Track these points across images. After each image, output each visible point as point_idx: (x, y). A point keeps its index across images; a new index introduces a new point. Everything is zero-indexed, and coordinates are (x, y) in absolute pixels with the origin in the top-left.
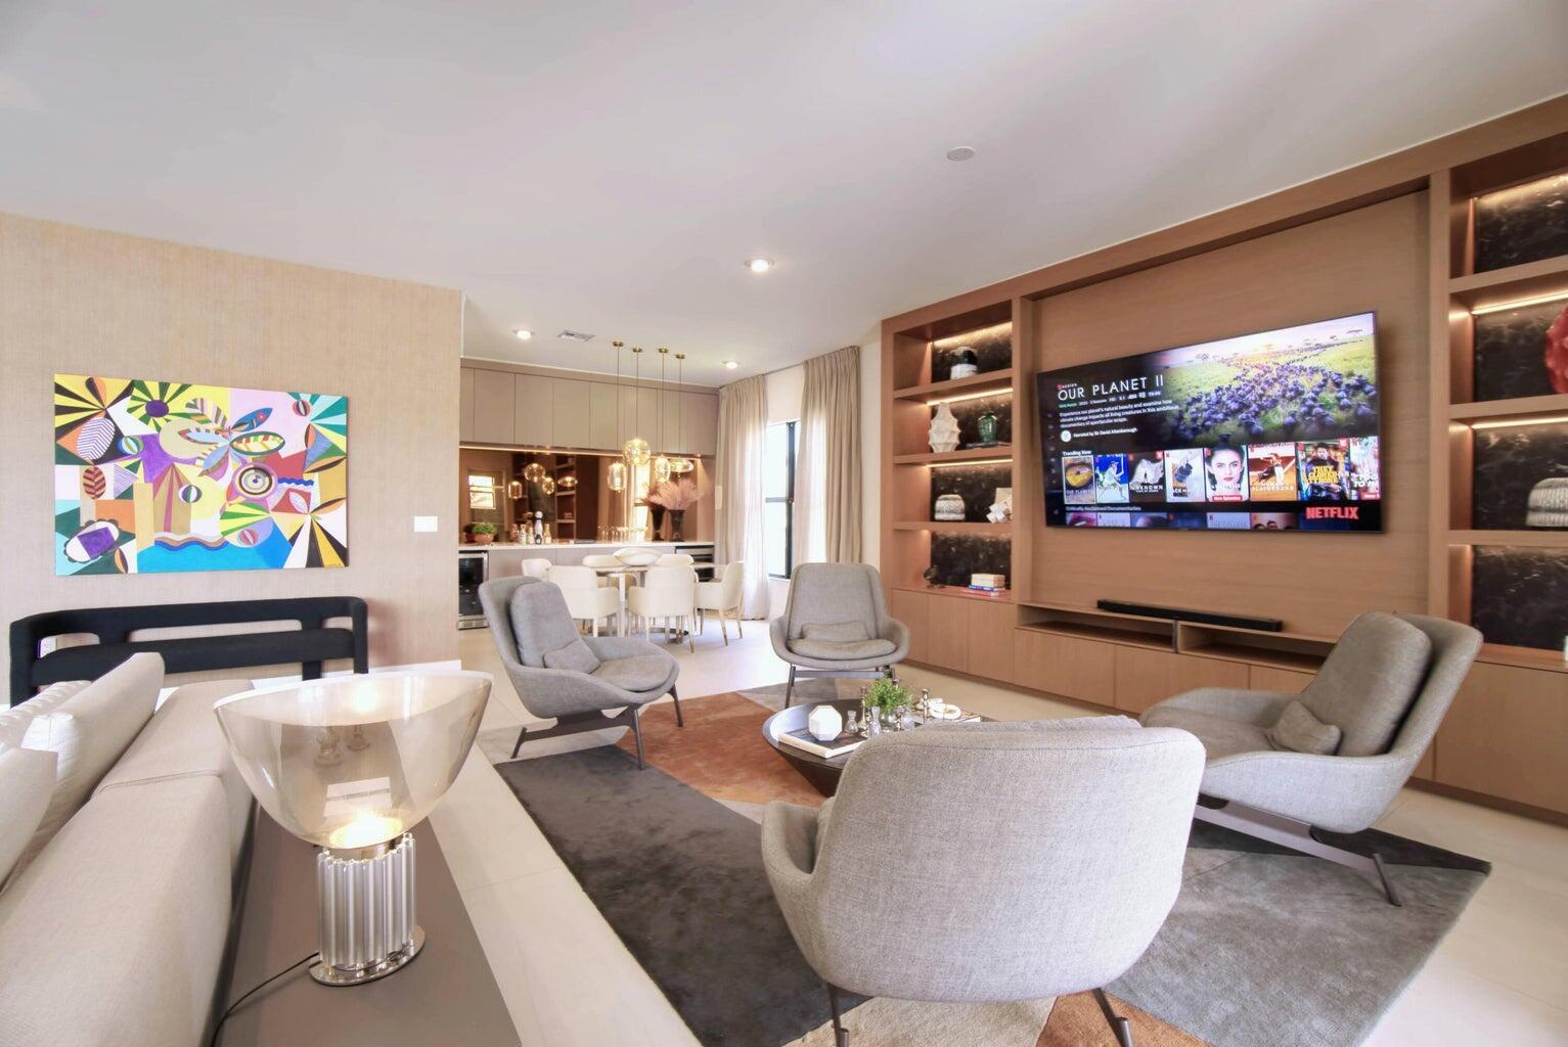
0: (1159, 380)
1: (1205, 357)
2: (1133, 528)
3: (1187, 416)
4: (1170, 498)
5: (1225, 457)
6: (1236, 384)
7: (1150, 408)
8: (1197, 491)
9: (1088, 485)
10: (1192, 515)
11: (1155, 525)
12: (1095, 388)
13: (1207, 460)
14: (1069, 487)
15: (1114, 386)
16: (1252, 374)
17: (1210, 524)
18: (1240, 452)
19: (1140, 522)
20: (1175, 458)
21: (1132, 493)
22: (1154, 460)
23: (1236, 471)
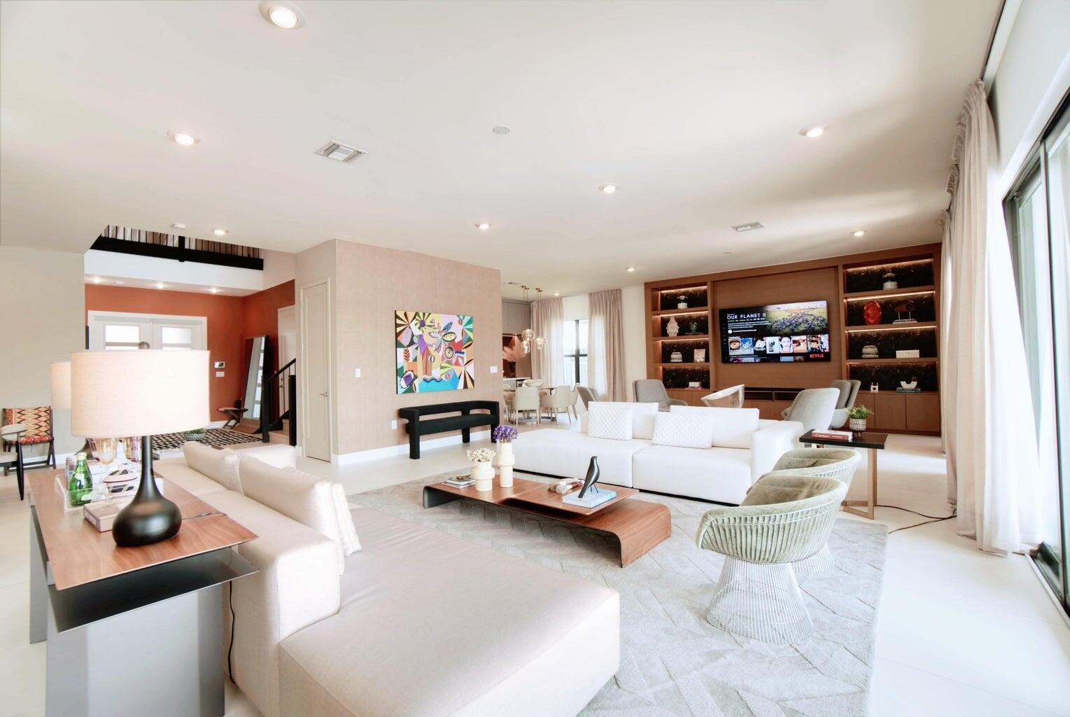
0: (764, 315)
1: (779, 309)
2: (755, 362)
3: (773, 327)
4: (768, 352)
5: (786, 339)
6: (789, 318)
7: (761, 323)
8: (777, 350)
9: (738, 348)
10: (775, 358)
11: (762, 361)
12: (741, 316)
13: (780, 340)
14: (731, 349)
15: (748, 316)
16: (794, 315)
17: (781, 360)
18: (791, 339)
19: (758, 361)
20: (769, 340)
21: (755, 351)
22: (763, 340)
23: (789, 344)
